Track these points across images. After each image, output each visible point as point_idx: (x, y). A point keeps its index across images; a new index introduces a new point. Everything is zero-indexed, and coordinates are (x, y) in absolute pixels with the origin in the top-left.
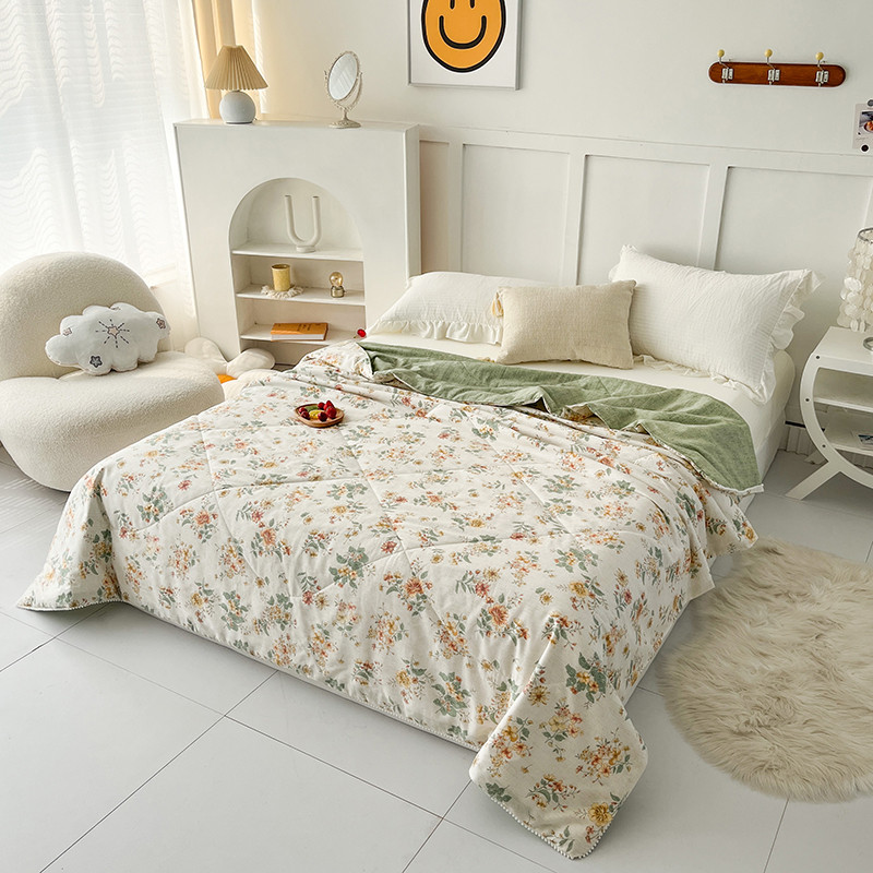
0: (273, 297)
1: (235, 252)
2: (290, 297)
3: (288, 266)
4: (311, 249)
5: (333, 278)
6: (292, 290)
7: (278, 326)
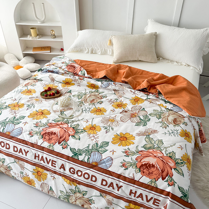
0: (32, 39)
1: (17, 24)
2: (37, 39)
3: (36, 28)
4: (43, 22)
5: (51, 32)
6: (38, 37)
7: (35, 49)
